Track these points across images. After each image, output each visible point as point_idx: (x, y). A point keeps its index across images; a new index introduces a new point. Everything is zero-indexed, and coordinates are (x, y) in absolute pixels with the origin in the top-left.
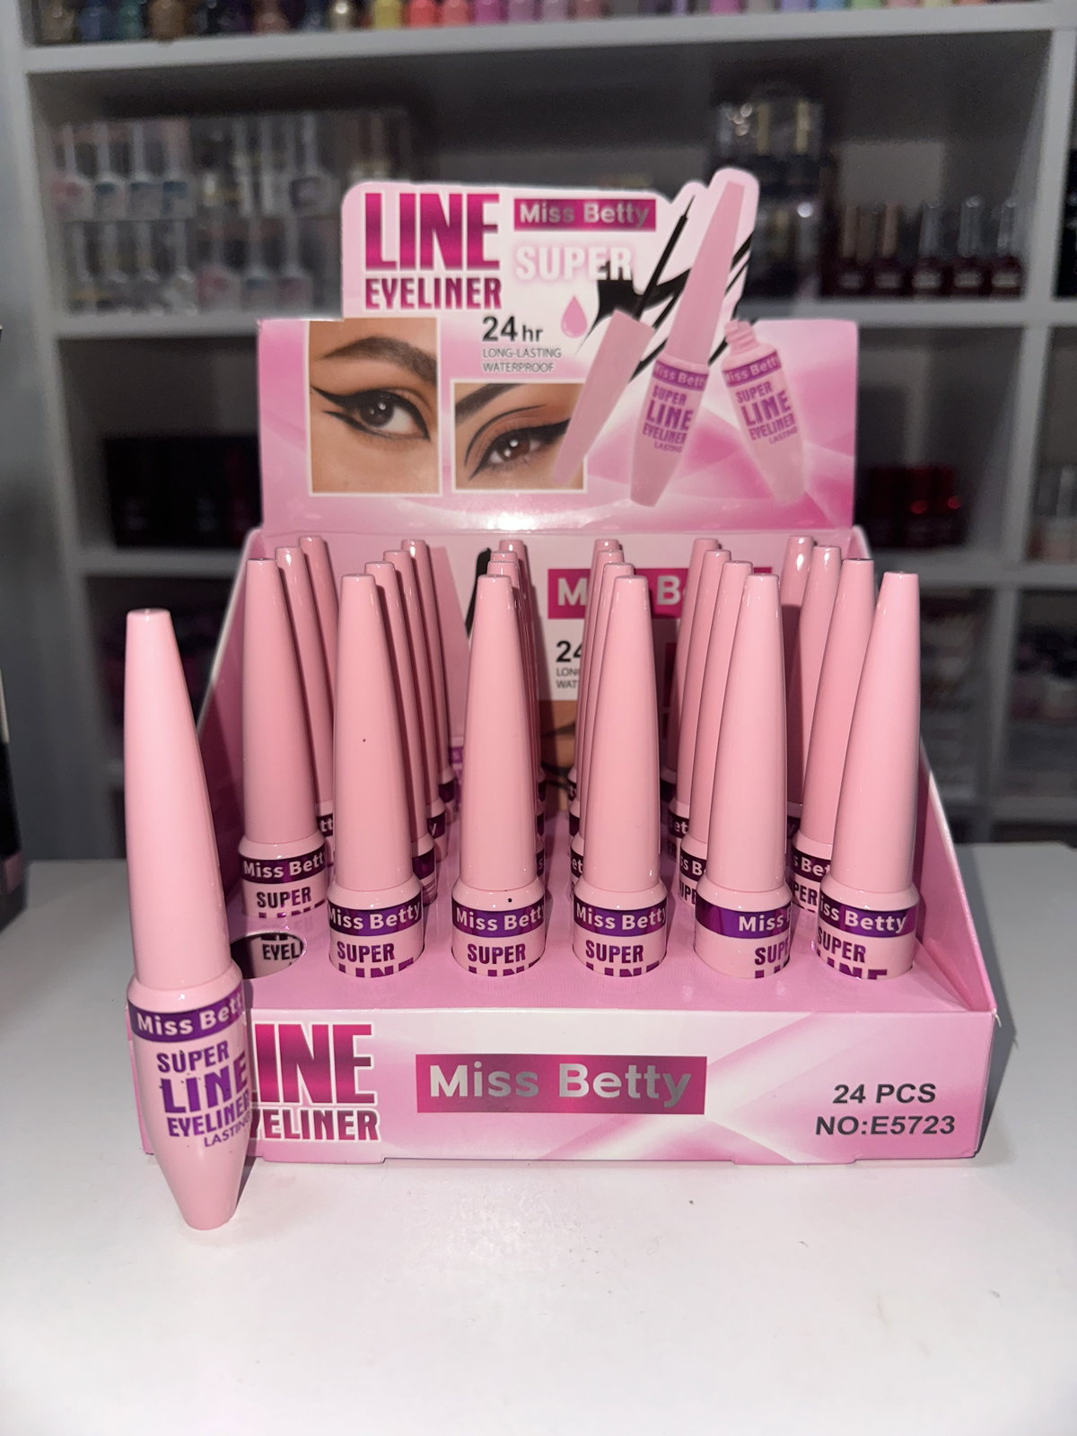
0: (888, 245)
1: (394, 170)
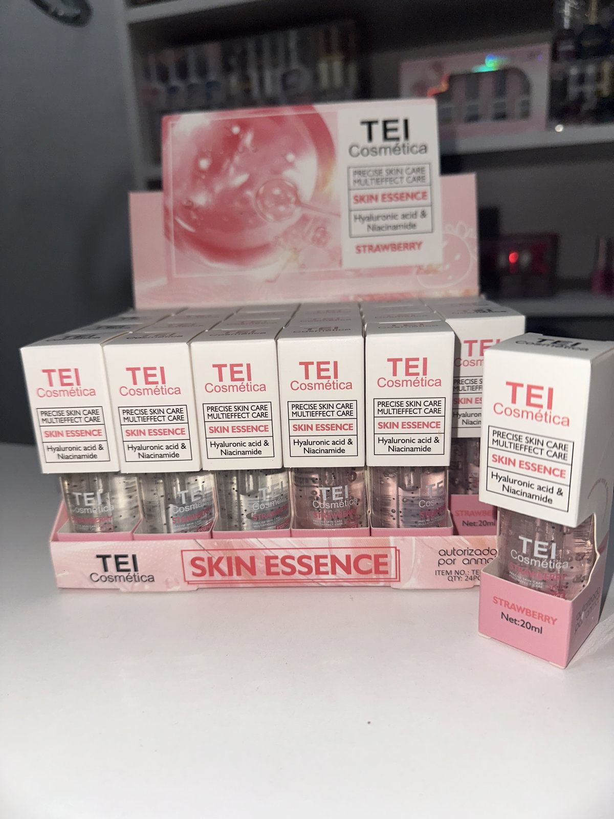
1: (346, 62)
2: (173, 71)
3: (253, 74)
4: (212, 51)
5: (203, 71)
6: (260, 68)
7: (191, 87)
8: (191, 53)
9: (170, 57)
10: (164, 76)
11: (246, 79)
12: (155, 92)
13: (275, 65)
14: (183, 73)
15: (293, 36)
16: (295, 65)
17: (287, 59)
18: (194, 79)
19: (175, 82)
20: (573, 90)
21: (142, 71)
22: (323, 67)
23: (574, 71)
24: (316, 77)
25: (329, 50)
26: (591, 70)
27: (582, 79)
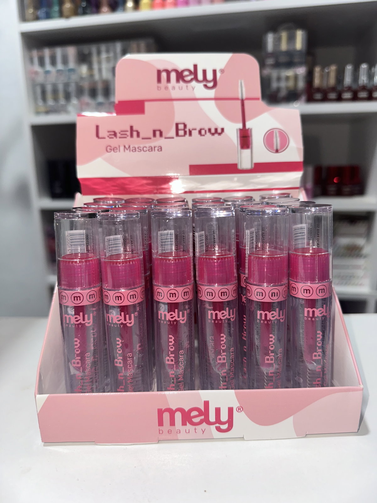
0: (332, 82)
2: (47, 60)
3: (95, 66)
4: (71, 51)
5: (65, 61)
6: (100, 62)
7: (59, 71)
8: (59, 51)
9: (47, 52)
10: (42, 63)
11: (90, 68)
12: (36, 73)
13: (108, 62)
14: (53, 62)
15: (118, 45)
17: (115, 58)
18: (60, 66)
19: (48, 67)
20: (274, 85)
21: (28, 60)
23: (274, 74)
26: (283, 74)
27: (279, 79)
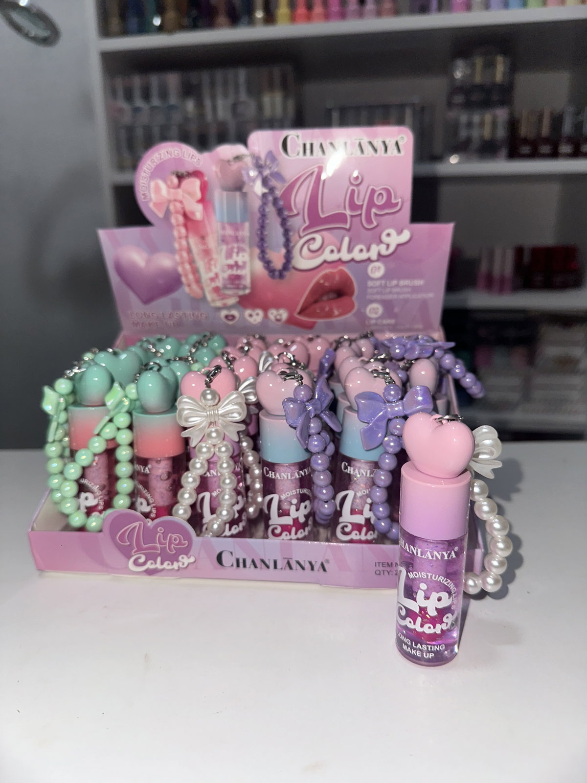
0: (545, 131)
1: (285, 97)
2: (137, 93)
3: (208, 103)
4: (173, 80)
5: (164, 95)
6: (213, 98)
7: (153, 108)
8: (154, 80)
9: (137, 81)
10: (129, 96)
11: (200, 105)
12: (121, 110)
13: (226, 95)
14: (146, 96)
15: (242, 74)
16: (243, 96)
17: (237, 92)
18: (156, 102)
19: (139, 103)
20: (463, 134)
21: (111, 92)
22: (267, 99)
23: (464, 118)
24: (260, 108)
25: (271, 87)
26: (476, 118)
27: (470, 125)
